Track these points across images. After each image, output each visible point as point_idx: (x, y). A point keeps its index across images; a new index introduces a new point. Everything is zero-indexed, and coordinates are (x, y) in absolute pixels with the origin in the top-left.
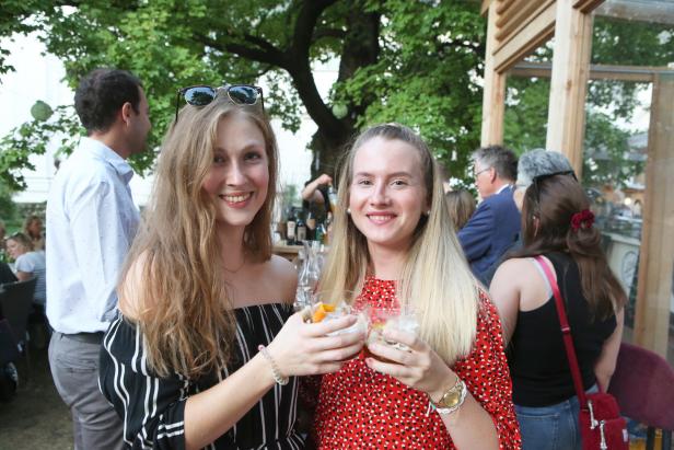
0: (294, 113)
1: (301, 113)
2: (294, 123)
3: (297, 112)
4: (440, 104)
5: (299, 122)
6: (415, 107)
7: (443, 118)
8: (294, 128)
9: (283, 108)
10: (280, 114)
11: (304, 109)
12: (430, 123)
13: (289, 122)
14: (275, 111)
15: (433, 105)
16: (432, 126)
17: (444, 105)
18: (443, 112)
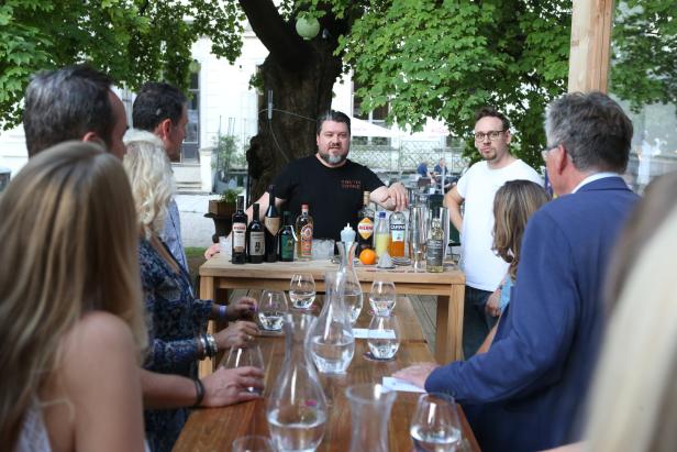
0: (230, 30)
1: (241, 30)
2: (231, 47)
3: (236, 28)
4: (477, 16)
5: (241, 44)
6: (436, 21)
7: (483, 40)
8: (231, 52)
9: (213, 23)
10: (210, 32)
11: (245, 23)
12: (464, 48)
13: (224, 44)
14: (200, 27)
15: (466, 18)
16: (469, 53)
17: (486, 18)
18: (482, 29)
